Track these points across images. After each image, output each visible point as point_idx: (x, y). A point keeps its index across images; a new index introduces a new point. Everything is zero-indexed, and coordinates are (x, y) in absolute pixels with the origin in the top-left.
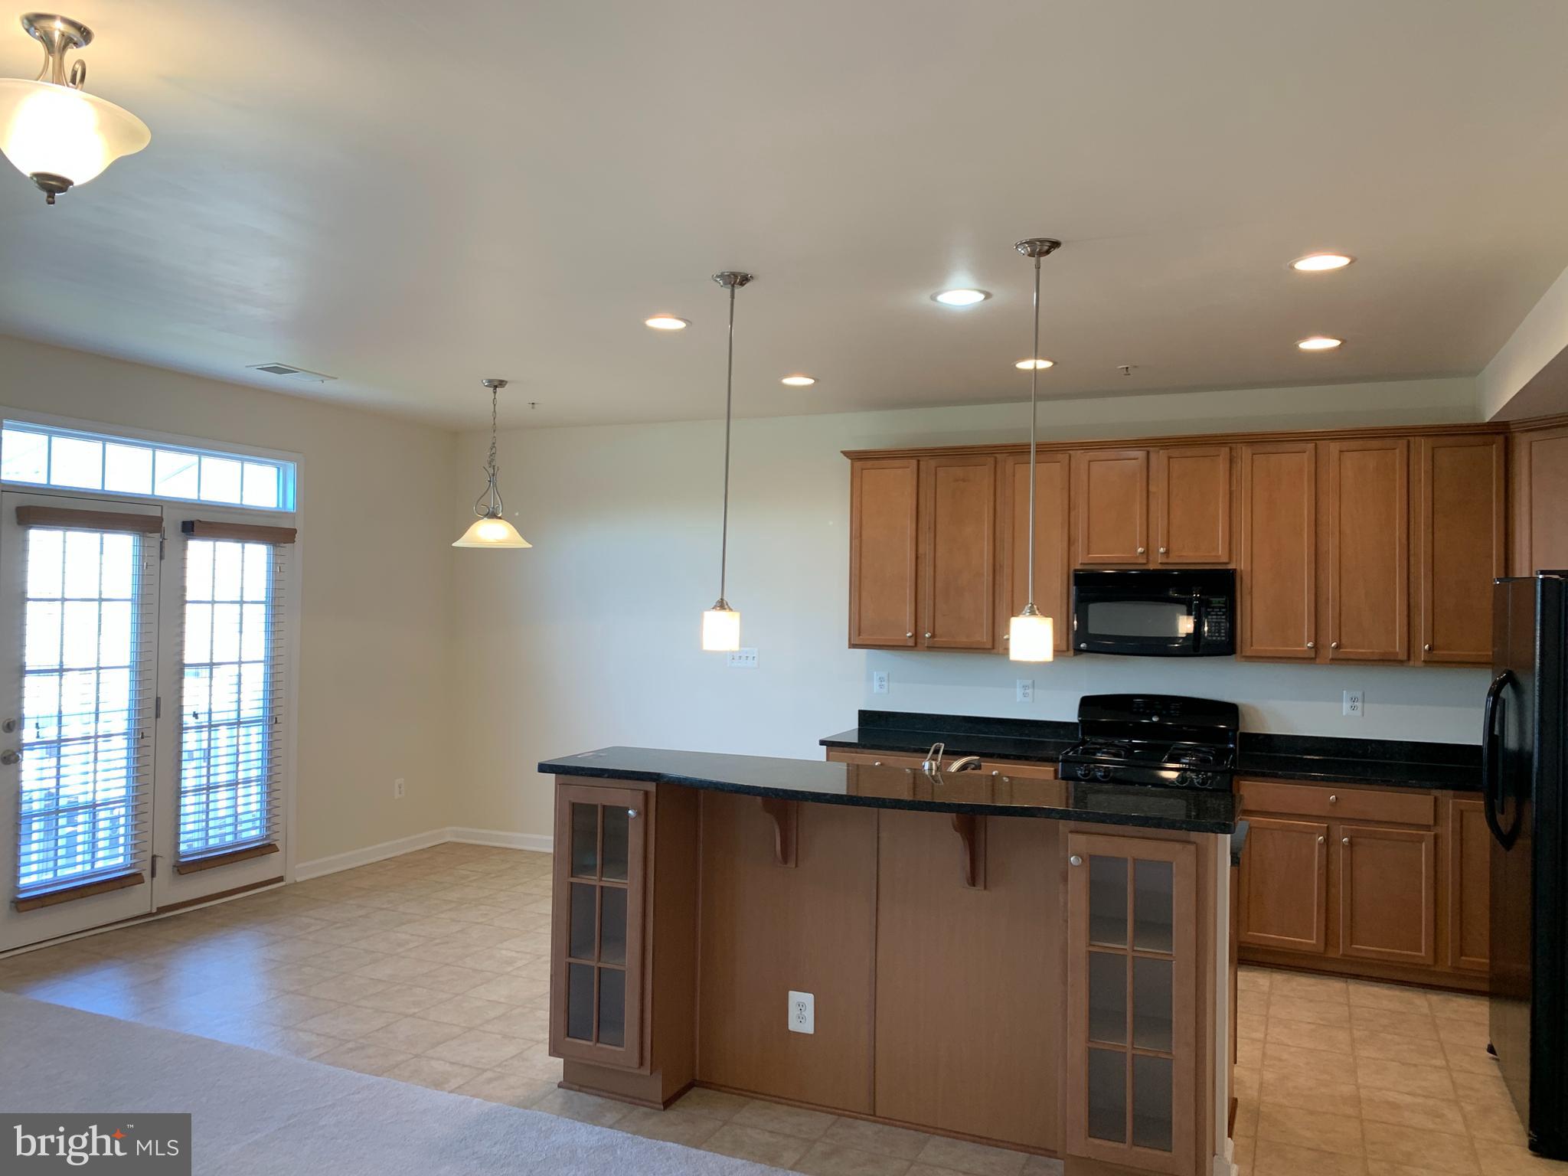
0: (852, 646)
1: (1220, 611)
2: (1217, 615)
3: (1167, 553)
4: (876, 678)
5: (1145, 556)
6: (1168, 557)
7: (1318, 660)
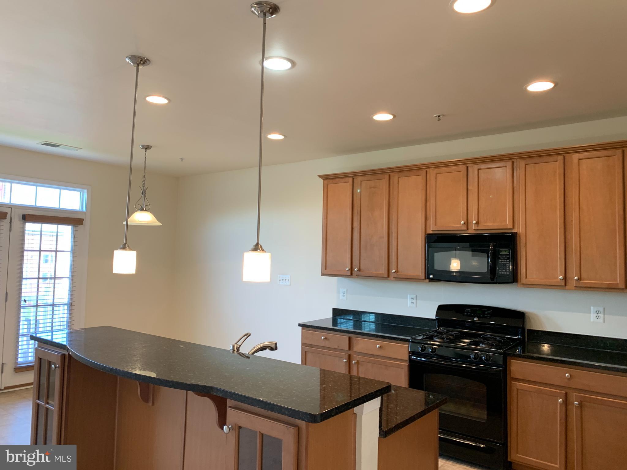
0: (323, 275)
1: (506, 257)
2: (504, 259)
3: (478, 223)
4: (341, 292)
5: (465, 226)
6: (478, 226)
7: (567, 287)
